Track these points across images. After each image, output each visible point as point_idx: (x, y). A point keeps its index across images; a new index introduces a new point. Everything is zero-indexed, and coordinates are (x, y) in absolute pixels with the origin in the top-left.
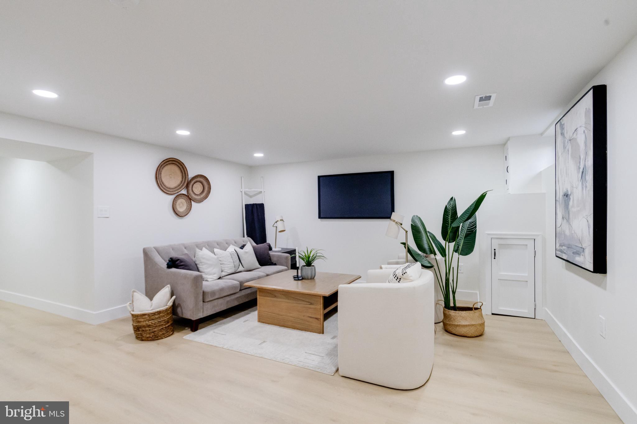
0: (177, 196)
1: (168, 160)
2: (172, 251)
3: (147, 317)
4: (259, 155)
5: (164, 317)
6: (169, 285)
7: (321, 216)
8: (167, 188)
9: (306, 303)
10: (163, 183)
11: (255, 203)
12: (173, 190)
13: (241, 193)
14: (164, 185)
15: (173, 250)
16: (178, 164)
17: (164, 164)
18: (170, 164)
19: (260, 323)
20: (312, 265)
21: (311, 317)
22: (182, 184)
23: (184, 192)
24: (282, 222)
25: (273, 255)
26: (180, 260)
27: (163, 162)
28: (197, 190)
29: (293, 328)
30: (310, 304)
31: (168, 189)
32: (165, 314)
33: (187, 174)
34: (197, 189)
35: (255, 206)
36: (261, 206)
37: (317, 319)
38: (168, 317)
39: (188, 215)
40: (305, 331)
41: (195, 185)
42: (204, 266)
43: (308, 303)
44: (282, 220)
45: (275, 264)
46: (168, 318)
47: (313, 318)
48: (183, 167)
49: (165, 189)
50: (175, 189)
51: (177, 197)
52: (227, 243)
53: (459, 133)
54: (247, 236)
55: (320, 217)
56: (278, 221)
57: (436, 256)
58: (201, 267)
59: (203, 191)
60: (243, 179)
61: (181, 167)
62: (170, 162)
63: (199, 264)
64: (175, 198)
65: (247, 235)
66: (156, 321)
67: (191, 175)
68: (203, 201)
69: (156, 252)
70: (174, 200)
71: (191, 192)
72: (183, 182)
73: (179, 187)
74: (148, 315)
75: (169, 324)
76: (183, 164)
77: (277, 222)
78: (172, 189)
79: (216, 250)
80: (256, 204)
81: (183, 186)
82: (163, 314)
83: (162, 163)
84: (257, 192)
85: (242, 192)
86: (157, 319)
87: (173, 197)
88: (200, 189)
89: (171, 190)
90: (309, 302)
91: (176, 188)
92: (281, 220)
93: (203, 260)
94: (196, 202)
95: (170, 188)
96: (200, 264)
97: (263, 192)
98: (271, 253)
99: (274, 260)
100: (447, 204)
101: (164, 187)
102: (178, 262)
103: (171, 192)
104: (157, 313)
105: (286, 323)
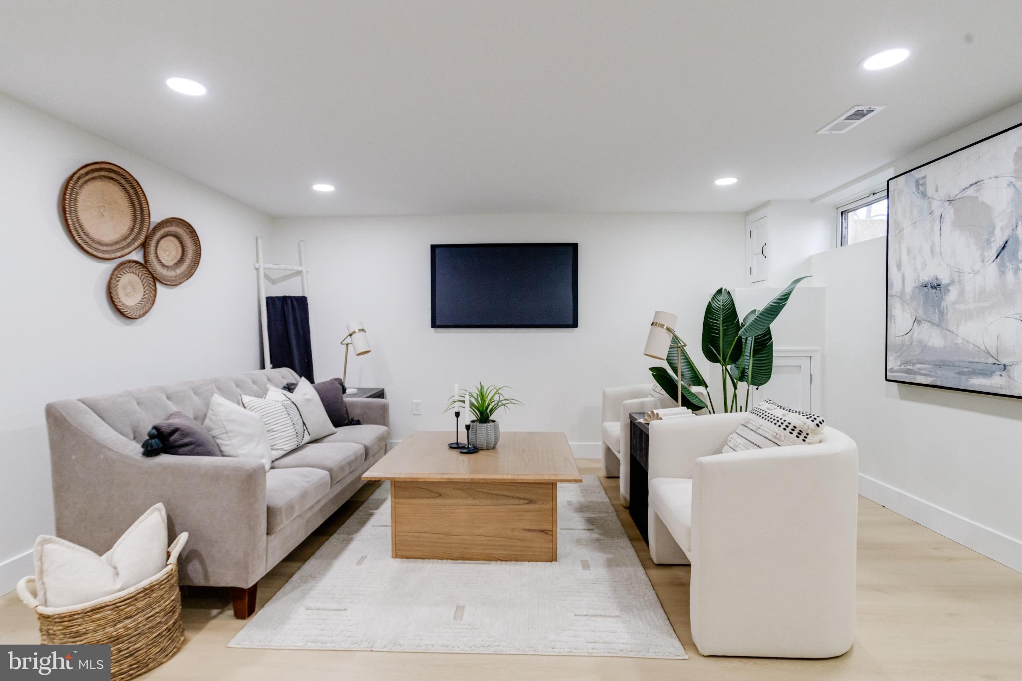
0: (122, 264)
1: (97, 166)
2: (138, 408)
3: (109, 612)
4: (324, 188)
5: (163, 599)
6: (160, 505)
7: (438, 323)
8: (93, 240)
9: (517, 501)
10: (81, 226)
11: (287, 295)
12: (108, 248)
13: (255, 272)
14: (85, 234)
15: (138, 404)
16: (123, 181)
17: (87, 174)
18: (101, 177)
19: (399, 560)
20: (491, 418)
21: (530, 530)
22: (132, 237)
23: (137, 256)
24: (362, 333)
25: (353, 404)
26: (183, 431)
27: (85, 170)
28: (168, 256)
29: (485, 560)
30: (528, 503)
31: (94, 245)
32: (166, 592)
33: (146, 213)
34: (167, 253)
35: (289, 302)
36: (302, 302)
37: (542, 531)
38: (172, 598)
39: (148, 314)
40: (517, 560)
41: (162, 242)
42: (234, 441)
43: (522, 502)
44: (363, 330)
45: (358, 423)
46: (173, 601)
47: (535, 530)
48: (136, 193)
49: (86, 243)
50: (115, 247)
51: (121, 267)
52: (254, 382)
53: (726, 181)
54: (271, 366)
55: (434, 325)
56: (354, 332)
57: (707, 388)
58: (226, 444)
59: (181, 260)
60: (260, 241)
61: (131, 191)
62: (103, 173)
63: (220, 436)
64: (115, 270)
65: (271, 363)
66: (141, 619)
67: (156, 217)
68: (181, 283)
69: (93, 414)
70: (112, 274)
71: (152, 257)
72: (136, 230)
73: (124, 242)
74: (115, 606)
75: (176, 616)
76: (138, 184)
77: (353, 336)
78: (107, 245)
79: (246, 399)
80: (290, 297)
81: (135, 240)
82: (160, 593)
83: (82, 172)
84: (290, 272)
85: (257, 269)
86: (143, 611)
87: (109, 267)
88: (174, 253)
89: (105, 248)
90: (525, 499)
91: (117, 243)
92: (360, 330)
93: (229, 427)
94: (166, 284)
95: (99, 243)
96: (225, 435)
97: (304, 271)
98: (347, 399)
99: (355, 414)
100: (712, 300)
101: (85, 237)
102: (175, 436)
103: (103, 251)
104: (142, 595)
105: (468, 551)
